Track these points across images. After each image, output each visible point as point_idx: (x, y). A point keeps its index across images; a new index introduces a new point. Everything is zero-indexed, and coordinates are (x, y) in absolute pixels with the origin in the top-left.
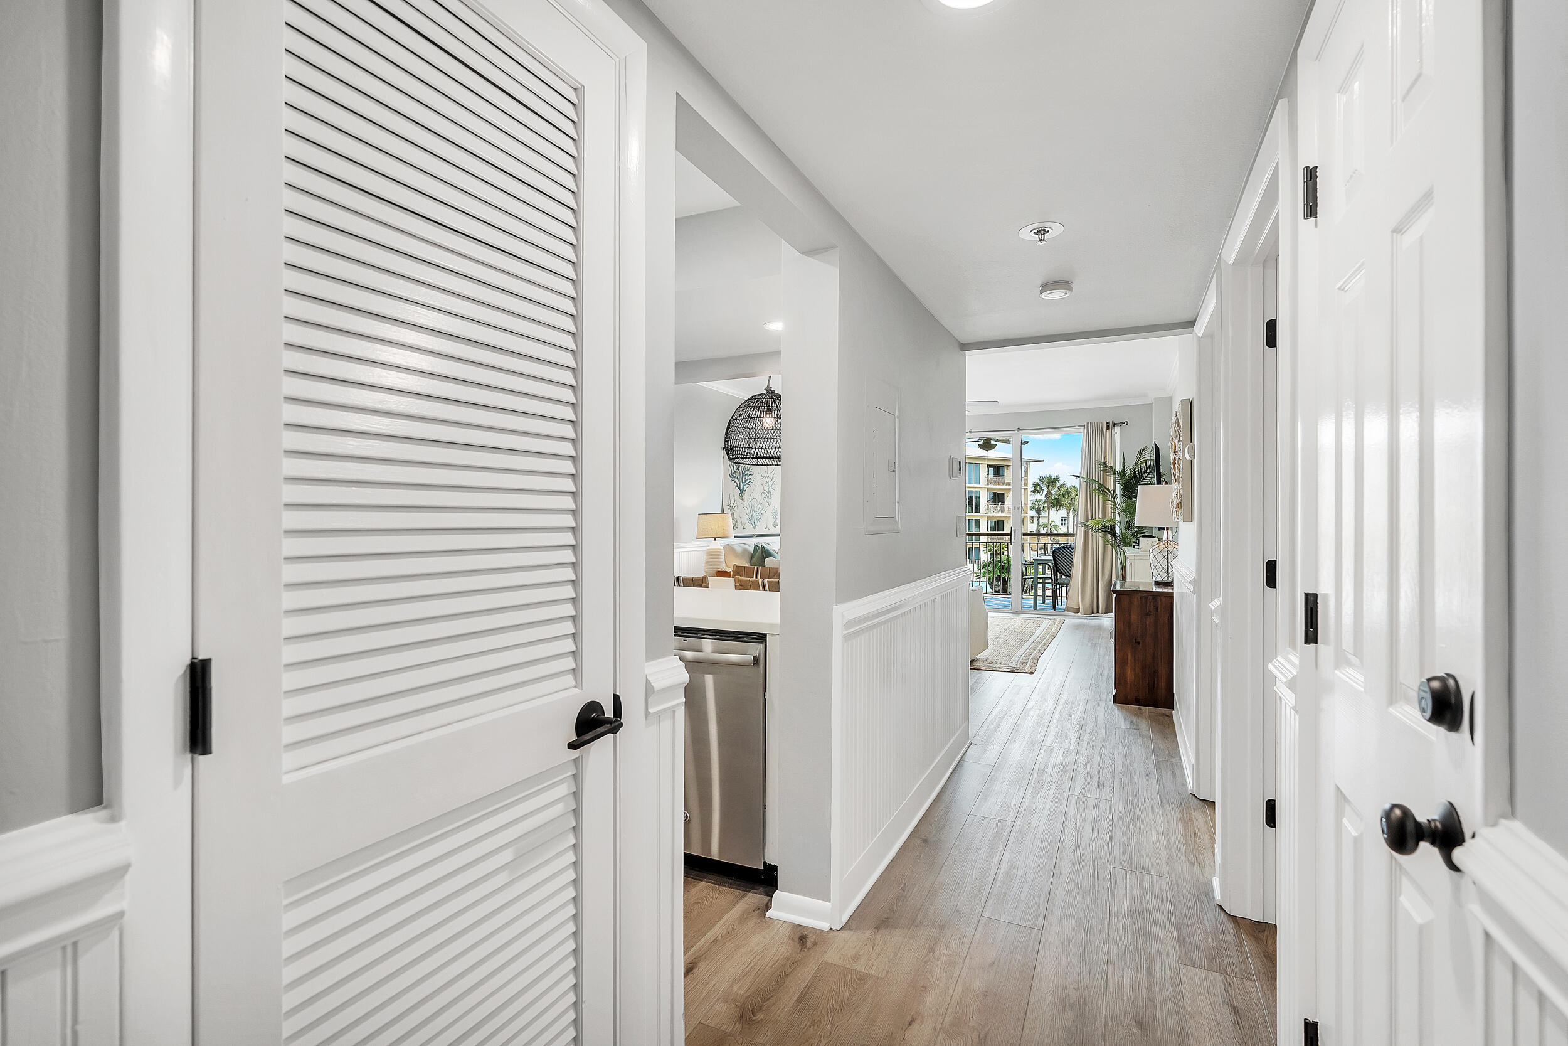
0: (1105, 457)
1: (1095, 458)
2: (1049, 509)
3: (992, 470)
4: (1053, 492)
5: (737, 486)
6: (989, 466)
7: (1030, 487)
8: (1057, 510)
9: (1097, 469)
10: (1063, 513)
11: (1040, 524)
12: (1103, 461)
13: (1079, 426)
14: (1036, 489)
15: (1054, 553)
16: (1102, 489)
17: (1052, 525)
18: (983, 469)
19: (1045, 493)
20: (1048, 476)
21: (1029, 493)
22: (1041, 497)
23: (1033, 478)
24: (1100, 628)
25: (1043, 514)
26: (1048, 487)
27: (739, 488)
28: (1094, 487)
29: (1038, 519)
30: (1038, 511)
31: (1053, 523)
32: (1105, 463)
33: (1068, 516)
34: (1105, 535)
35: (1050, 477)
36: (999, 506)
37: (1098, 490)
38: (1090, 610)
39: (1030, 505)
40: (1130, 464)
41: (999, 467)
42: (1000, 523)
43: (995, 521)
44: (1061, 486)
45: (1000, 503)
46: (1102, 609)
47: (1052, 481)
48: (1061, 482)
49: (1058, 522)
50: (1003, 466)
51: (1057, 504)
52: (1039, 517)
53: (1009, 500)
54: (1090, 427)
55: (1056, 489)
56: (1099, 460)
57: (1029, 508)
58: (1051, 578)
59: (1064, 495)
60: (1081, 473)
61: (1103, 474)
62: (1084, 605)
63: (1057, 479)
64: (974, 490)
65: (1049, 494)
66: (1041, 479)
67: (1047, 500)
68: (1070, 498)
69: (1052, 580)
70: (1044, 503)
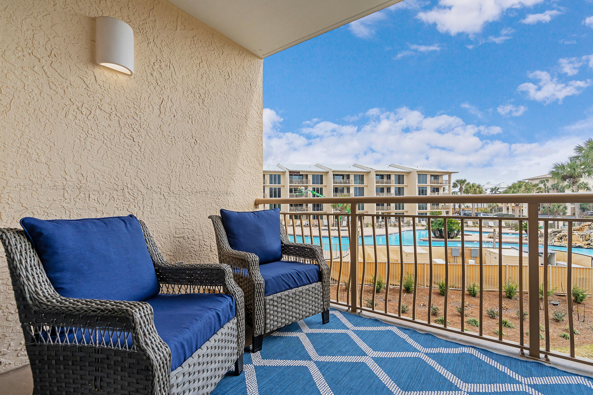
3: (433, 177)
4: (463, 187)
6: (431, 176)
7: (452, 185)
14: (455, 186)
18: (429, 177)
19: (459, 187)
21: (451, 187)
22: (457, 189)
23: (453, 180)
26: (461, 184)
35: (462, 180)
39: (451, 193)
41: (436, 176)
44: (467, 184)
45: (437, 193)
47: (462, 182)
48: (467, 182)
50: (438, 175)
53: (441, 191)
55: (464, 185)
59: (470, 187)
63: (465, 181)
64: (424, 186)
65: (461, 188)
66: (458, 181)
67: (460, 191)
68: (474, 189)
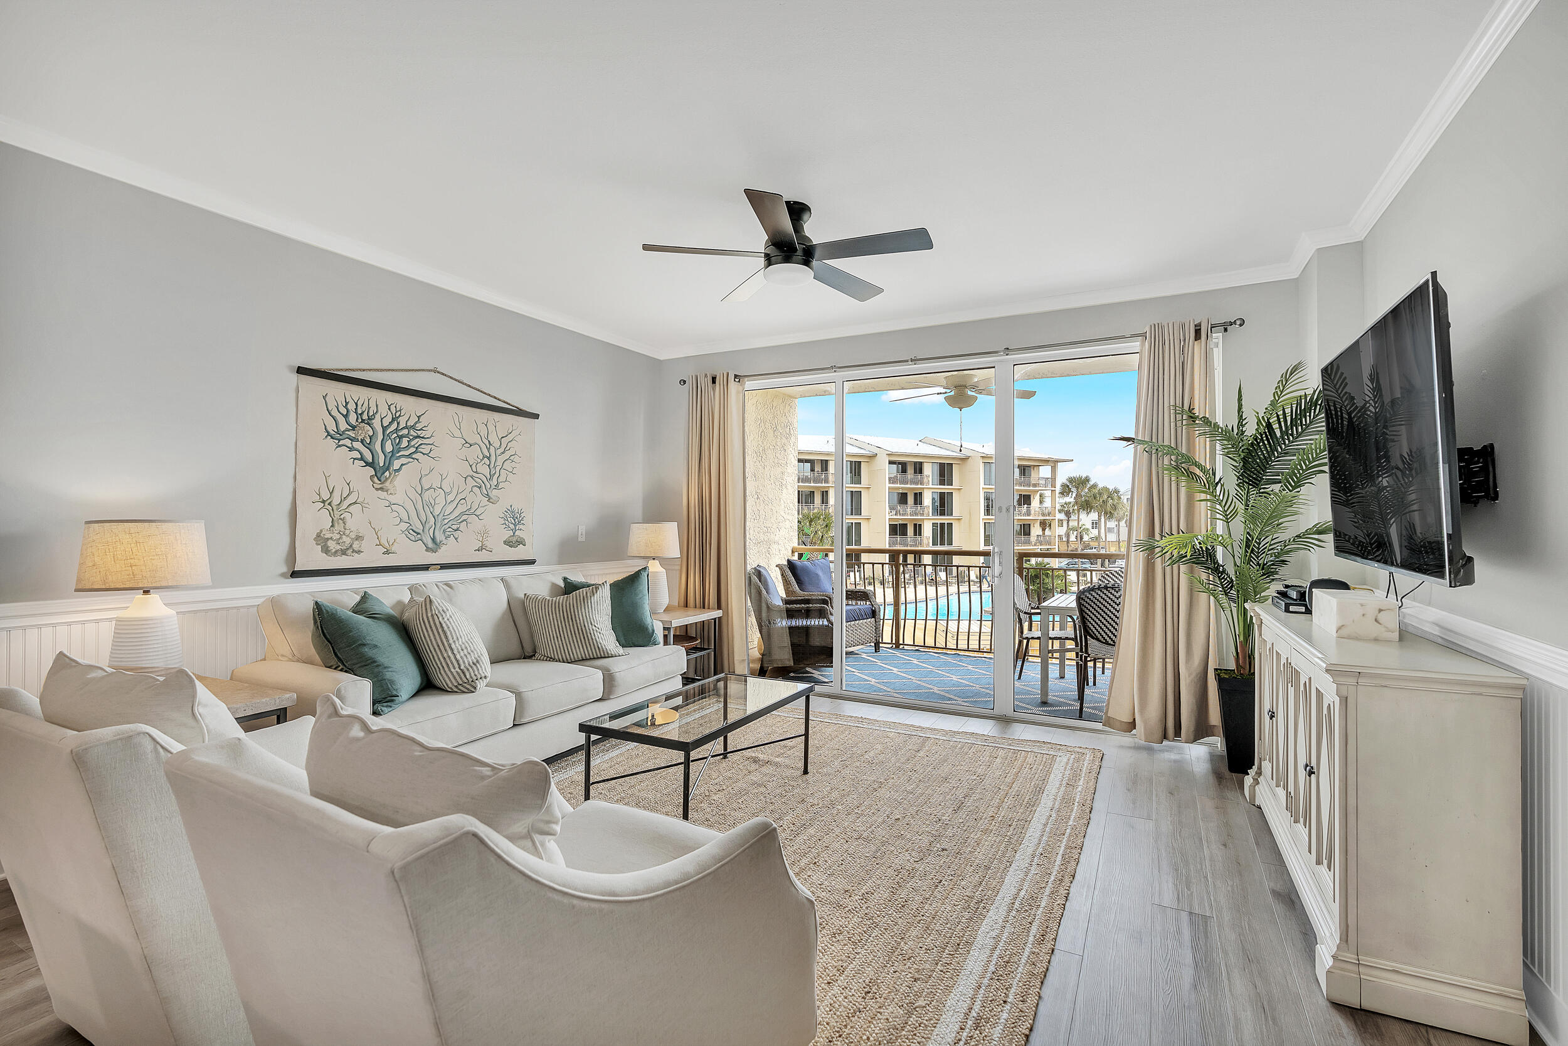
0: (1192, 398)
1: (1169, 400)
2: (1079, 512)
4: (1083, 493)
5: (362, 459)
7: (1058, 489)
8: (1088, 513)
9: (1173, 424)
10: (1094, 516)
11: (1070, 527)
12: (1186, 407)
13: (1133, 336)
14: (1066, 490)
15: (1079, 599)
16: (1185, 467)
17: (1082, 529)
19: (1074, 495)
20: (1078, 476)
21: (1057, 495)
22: (1070, 499)
23: (1061, 479)
24: (1180, 772)
25: (1073, 517)
26: (1077, 488)
27: (368, 464)
28: (1166, 461)
29: (1068, 522)
30: (1068, 514)
31: (1084, 527)
32: (1191, 410)
33: (1100, 519)
34: (1191, 571)
35: (1080, 478)
36: (1025, 508)
37: (1177, 468)
38: (1158, 734)
39: (1058, 507)
40: (1257, 405)
41: (1025, 467)
42: (1026, 527)
43: (1021, 525)
44: (1091, 488)
45: (1026, 506)
46: (1188, 731)
47: (1082, 482)
48: (1091, 483)
49: (1089, 526)
50: (1029, 467)
51: (1086, 506)
52: (1068, 521)
53: (1035, 502)
54: (1156, 338)
56: (1179, 403)
57: (1057, 512)
58: (1075, 639)
60: (1137, 433)
61: (1188, 433)
62: (1145, 722)
63: (1087, 480)
65: (1078, 496)
66: (1071, 480)
67: (1076, 503)
69: (1077, 646)
70: (1073, 506)
